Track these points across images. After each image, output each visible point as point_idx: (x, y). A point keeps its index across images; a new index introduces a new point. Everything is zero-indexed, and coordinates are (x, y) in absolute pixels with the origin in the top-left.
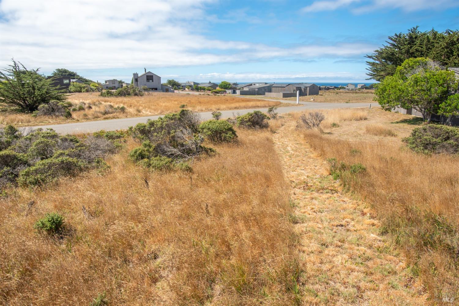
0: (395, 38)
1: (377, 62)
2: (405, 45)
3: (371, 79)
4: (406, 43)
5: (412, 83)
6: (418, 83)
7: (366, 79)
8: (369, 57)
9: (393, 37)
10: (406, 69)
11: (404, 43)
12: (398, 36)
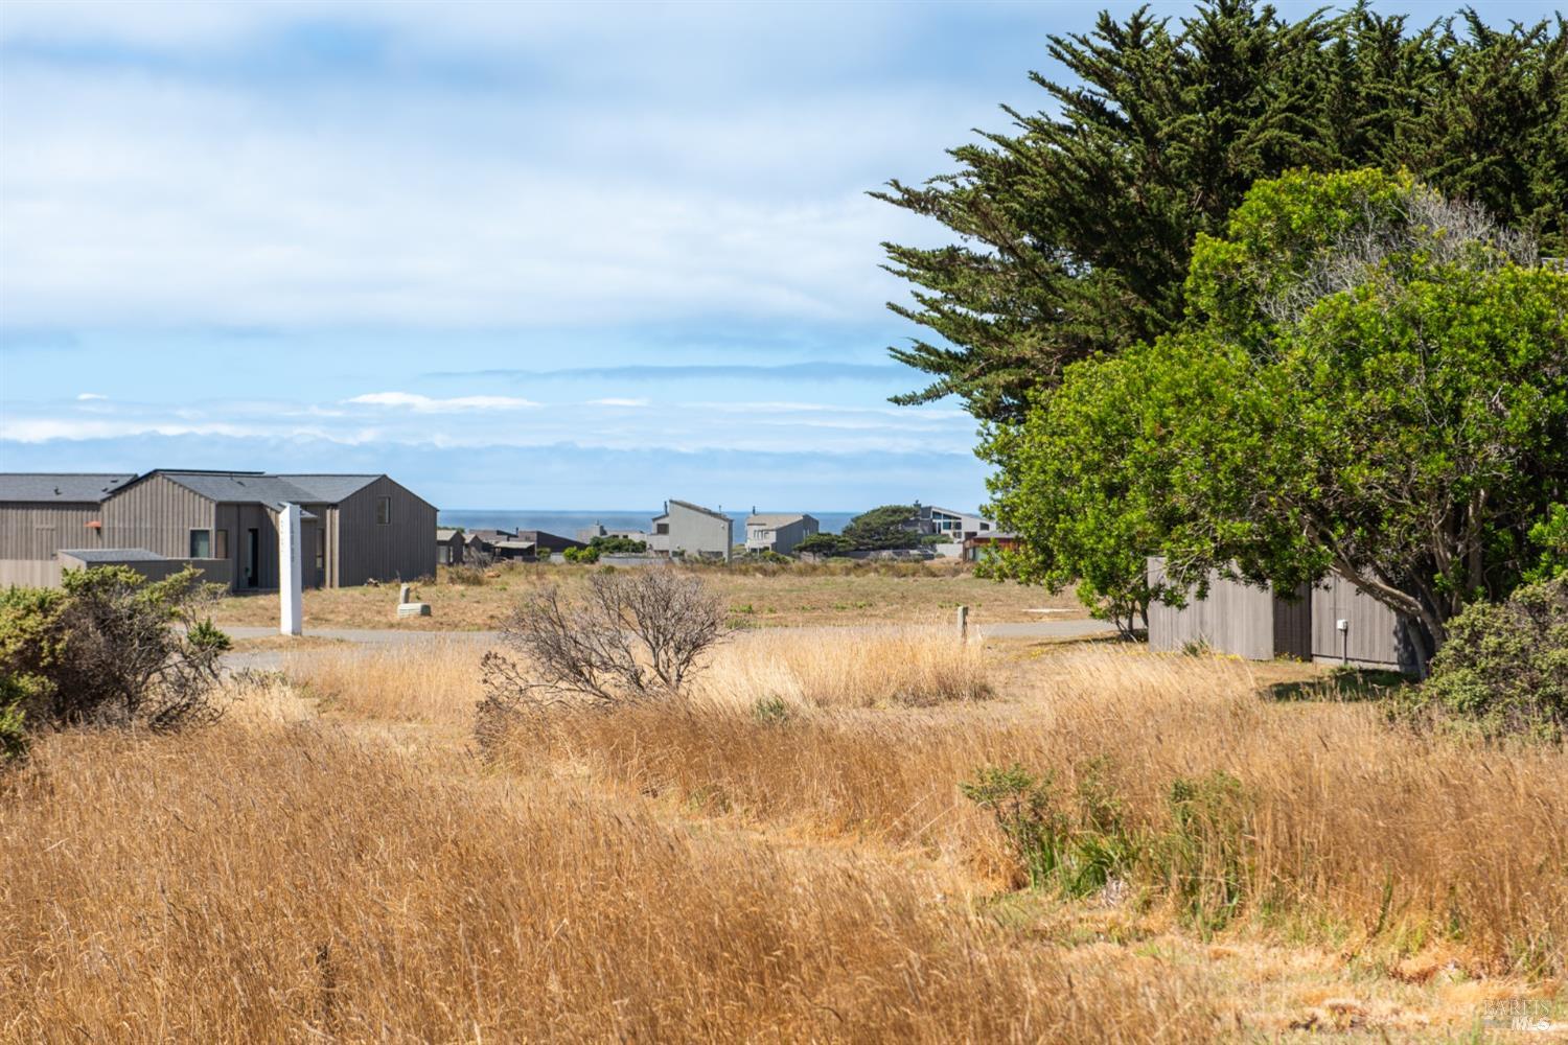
0: (1100, 53)
1: (978, 247)
2: (1184, 107)
3: (933, 394)
4: (1189, 95)
5: (1323, 367)
6: (1369, 364)
7: (897, 401)
8: (914, 201)
9: (1085, 42)
10: (1263, 253)
11: (1176, 98)
12: (1119, 40)
